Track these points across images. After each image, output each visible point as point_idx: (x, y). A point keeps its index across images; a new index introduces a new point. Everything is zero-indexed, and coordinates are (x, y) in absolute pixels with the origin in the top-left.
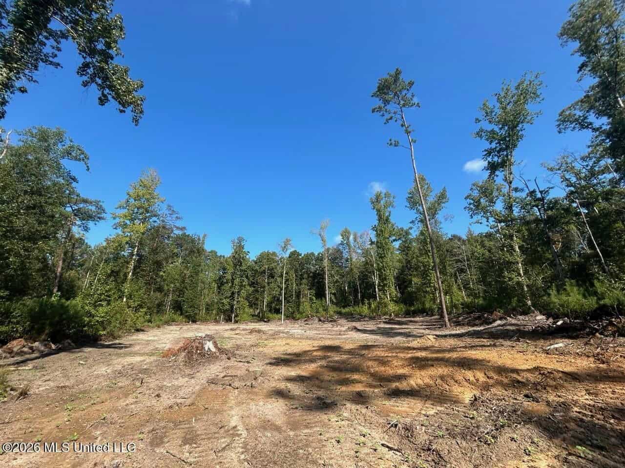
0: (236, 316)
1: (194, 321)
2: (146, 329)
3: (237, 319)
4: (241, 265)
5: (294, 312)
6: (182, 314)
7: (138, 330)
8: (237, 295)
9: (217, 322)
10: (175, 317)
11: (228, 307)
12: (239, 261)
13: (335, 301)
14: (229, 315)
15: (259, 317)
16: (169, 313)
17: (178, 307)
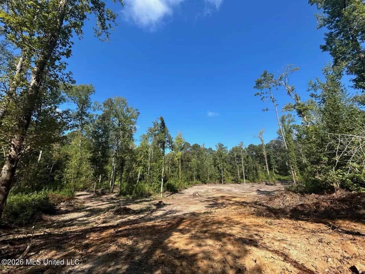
0: (224, 181)
1: (205, 183)
2: (188, 188)
3: (224, 182)
4: (221, 157)
5: (254, 178)
6: (200, 180)
7: (186, 188)
8: (222, 171)
9: (215, 183)
10: (198, 181)
11: (219, 177)
12: (221, 155)
13: (278, 172)
14: (221, 181)
15: (235, 181)
16: (195, 181)
17: (198, 177)
